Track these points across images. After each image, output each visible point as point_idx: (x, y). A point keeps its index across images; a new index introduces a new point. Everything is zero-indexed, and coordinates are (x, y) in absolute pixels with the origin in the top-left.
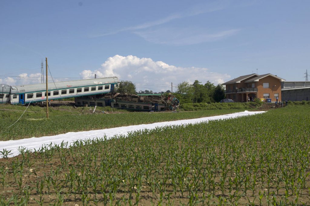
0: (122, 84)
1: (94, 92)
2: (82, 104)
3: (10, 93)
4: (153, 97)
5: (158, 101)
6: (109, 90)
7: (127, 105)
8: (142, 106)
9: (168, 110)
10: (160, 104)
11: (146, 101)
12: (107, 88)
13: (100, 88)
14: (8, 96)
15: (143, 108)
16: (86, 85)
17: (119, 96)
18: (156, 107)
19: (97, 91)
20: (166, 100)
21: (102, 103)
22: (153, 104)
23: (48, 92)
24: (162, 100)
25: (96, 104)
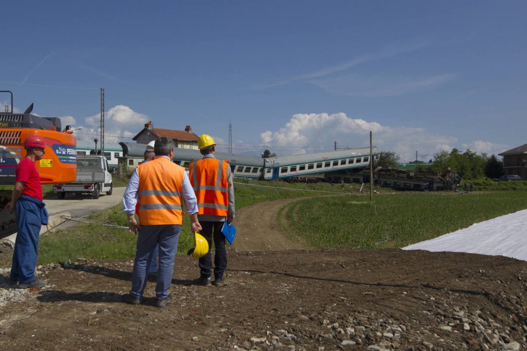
0: (383, 155)
1: (351, 165)
2: (333, 180)
3: (264, 167)
4: (426, 173)
5: (434, 177)
6: (367, 163)
7: (391, 181)
8: (412, 183)
9: (447, 189)
10: (436, 182)
11: (417, 177)
12: (366, 160)
13: (359, 161)
14: (262, 171)
15: (412, 186)
16: (343, 157)
17: (380, 170)
18: (431, 185)
19: (355, 164)
20: (444, 176)
21: (359, 179)
22: (426, 182)
23: (302, 165)
24: (439, 176)
25: (352, 179)
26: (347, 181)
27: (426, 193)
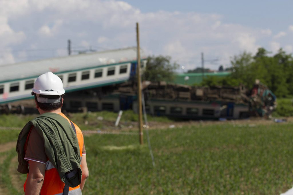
0: (152, 61)
1: (99, 80)
2: (69, 107)
5: (234, 97)
6: (126, 76)
7: (166, 106)
8: (199, 108)
9: (255, 116)
10: (238, 105)
11: (208, 98)
12: (123, 71)
13: (111, 73)
15: (200, 113)
16: (84, 67)
17: (148, 88)
18: (230, 110)
19: (105, 79)
20: (249, 94)
21: (112, 104)
22: (222, 104)
23: (14, 83)
24: (242, 95)
25: (100, 106)
26: (93, 108)
27: (223, 123)
